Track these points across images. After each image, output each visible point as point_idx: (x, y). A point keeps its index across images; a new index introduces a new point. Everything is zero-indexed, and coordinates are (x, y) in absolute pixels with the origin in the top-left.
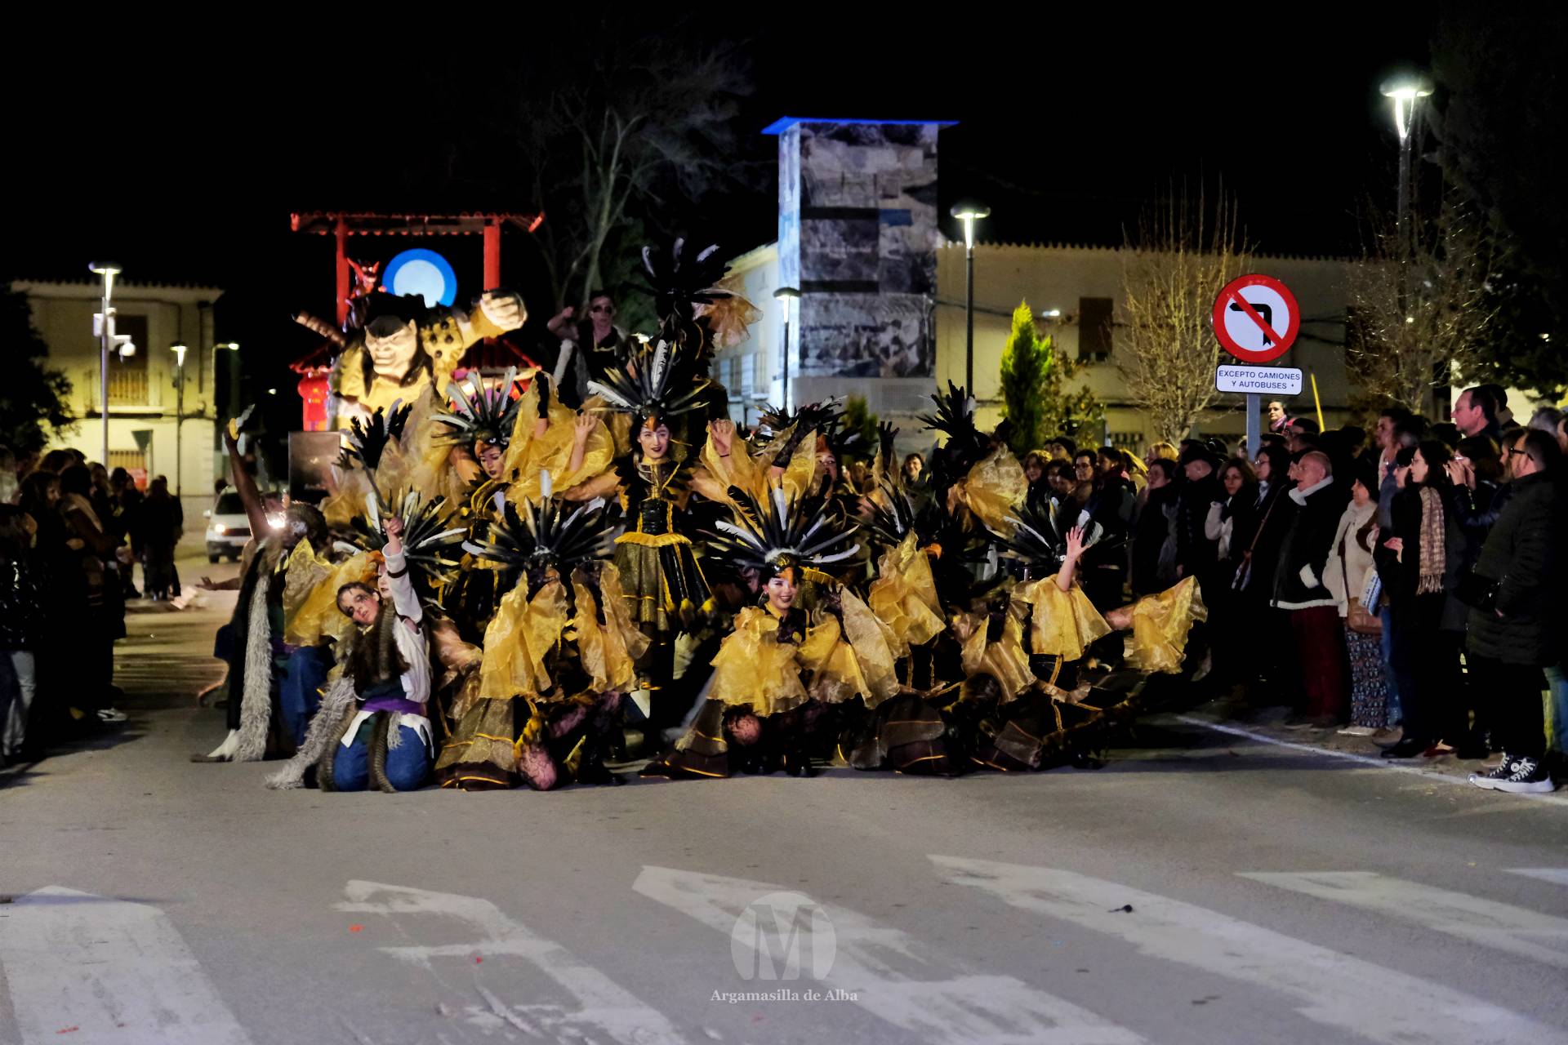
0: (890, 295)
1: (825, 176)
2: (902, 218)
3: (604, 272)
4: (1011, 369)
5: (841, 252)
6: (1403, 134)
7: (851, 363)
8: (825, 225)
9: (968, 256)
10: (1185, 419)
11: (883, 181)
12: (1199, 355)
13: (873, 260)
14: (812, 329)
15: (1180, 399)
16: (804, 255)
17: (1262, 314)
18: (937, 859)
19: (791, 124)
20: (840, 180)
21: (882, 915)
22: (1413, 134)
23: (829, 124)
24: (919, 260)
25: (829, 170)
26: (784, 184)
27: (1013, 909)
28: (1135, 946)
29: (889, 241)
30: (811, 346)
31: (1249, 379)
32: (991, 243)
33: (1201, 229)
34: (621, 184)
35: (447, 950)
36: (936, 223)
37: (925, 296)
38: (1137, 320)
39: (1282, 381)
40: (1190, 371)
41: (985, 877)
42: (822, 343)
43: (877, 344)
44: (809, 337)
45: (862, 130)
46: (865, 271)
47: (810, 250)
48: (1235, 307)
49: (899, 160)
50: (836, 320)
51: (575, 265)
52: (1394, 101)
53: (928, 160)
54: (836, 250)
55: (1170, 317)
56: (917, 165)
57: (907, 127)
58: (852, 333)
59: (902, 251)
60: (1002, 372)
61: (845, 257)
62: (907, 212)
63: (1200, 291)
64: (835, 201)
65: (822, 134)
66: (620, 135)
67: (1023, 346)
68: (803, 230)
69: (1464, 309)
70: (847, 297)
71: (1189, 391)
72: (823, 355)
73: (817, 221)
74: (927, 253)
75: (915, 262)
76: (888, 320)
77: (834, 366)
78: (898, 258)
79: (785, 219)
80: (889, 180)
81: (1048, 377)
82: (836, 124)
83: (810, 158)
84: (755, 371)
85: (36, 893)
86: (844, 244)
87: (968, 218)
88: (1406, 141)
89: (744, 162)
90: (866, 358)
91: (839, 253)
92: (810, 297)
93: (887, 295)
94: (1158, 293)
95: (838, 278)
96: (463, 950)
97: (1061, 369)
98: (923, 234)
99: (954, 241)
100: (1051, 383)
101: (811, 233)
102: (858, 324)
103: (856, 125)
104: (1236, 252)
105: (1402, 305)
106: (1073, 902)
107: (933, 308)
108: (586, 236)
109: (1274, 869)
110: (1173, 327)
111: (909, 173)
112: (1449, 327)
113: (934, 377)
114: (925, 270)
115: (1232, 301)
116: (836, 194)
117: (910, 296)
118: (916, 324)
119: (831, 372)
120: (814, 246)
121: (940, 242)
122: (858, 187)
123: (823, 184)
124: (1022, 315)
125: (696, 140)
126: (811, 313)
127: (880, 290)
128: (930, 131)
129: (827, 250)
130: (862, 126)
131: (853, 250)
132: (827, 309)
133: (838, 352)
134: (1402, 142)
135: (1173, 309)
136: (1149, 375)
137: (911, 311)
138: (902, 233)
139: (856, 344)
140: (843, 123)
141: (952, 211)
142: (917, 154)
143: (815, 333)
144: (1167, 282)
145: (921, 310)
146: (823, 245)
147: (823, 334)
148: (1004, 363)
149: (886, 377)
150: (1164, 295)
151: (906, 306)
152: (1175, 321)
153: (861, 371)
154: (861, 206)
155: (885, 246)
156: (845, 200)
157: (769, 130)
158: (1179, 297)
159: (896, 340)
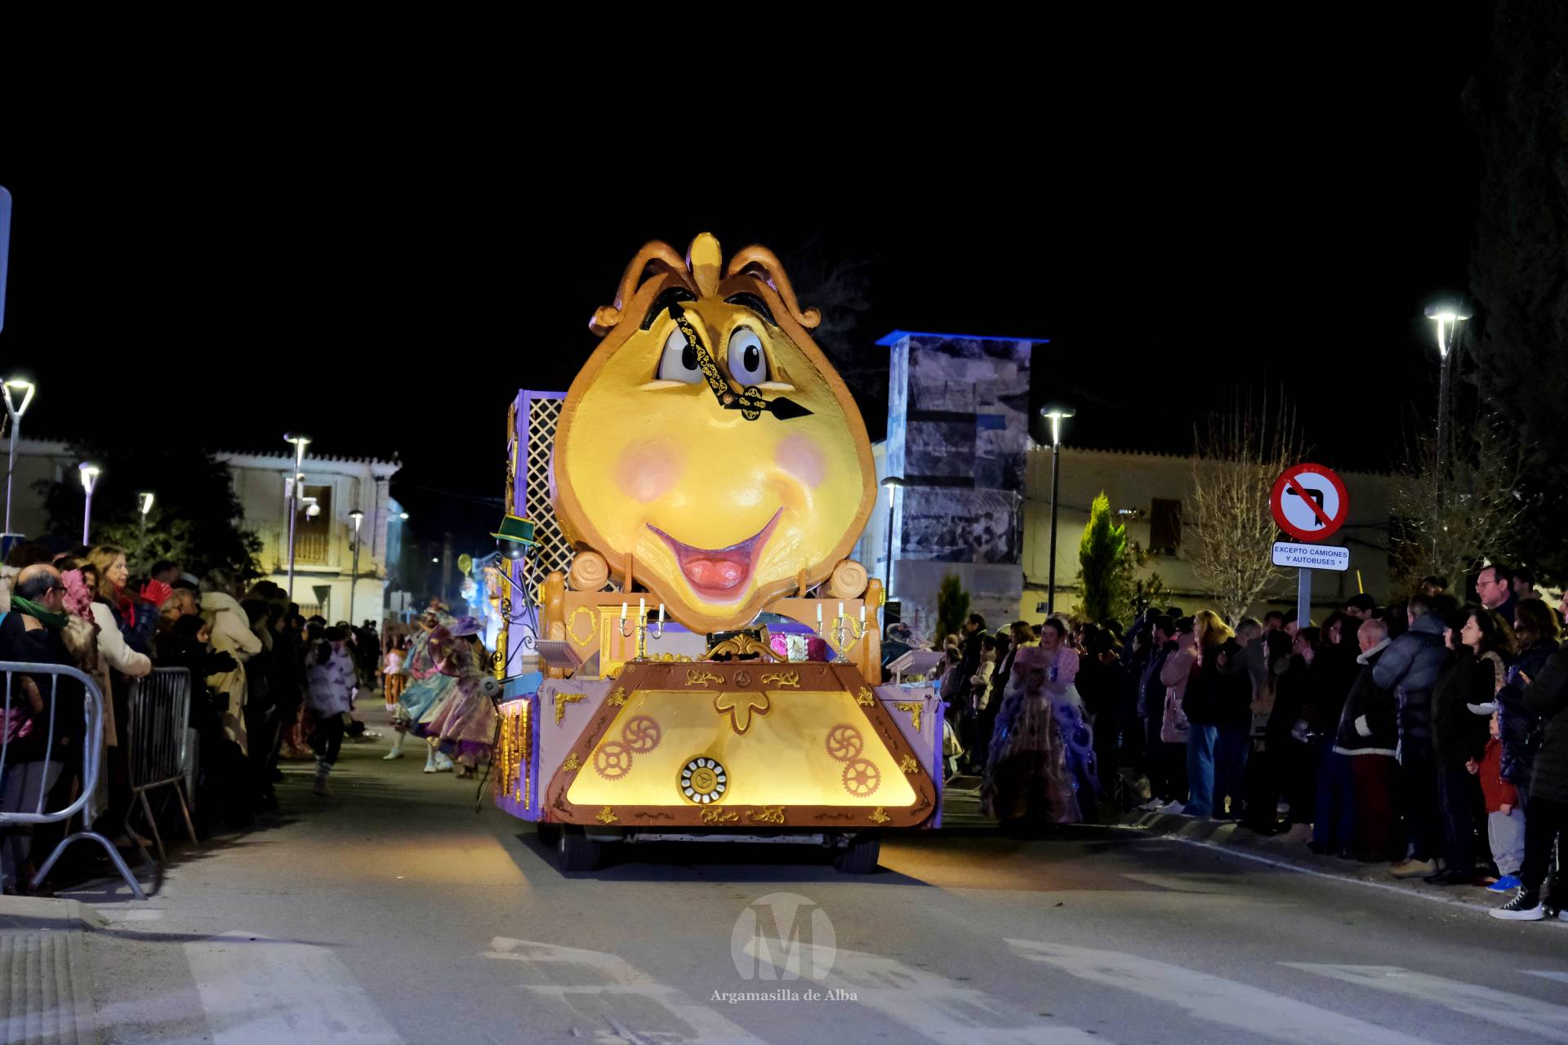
0: (984, 490)
1: (931, 383)
2: (998, 423)
4: (1089, 551)
5: (942, 451)
6: (1444, 351)
7: (948, 549)
8: (929, 427)
9: (1055, 454)
10: (1244, 598)
11: (981, 389)
12: (1258, 542)
13: (970, 458)
14: (914, 518)
15: (1239, 581)
16: (908, 452)
17: (1314, 498)
18: (1012, 942)
19: (902, 337)
20: (943, 388)
21: (964, 979)
22: (1453, 351)
23: (935, 338)
24: (1010, 460)
25: (935, 379)
26: (893, 389)
27: (1080, 982)
28: (1185, 1011)
29: (984, 443)
30: (912, 533)
31: (1302, 555)
32: (1075, 448)
33: (1263, 430)
35: (581, 989)
36: (1026, 428)
37: (1015, 492)
38: (1204, 509)
39: (1331, 558)
40: (1249, 556)
41: (1055, 955)
42: (924, 530)
43: (970, 533)
44: (911, 525)
45: (964, 344)
46: (962, 467)
47: (914, 448)
48: (1290, 491)
49: (996, 372)
50: (935, 511)
52: (1437, 323)
53: (1022, 373)
54: (937, 448)
55: (1233, 507)
56: (1012, 376)
57: (1004, 343)
58: (949, 523)
59: (996, 451)
60: (1081, 553)
61: (945, 455)
62: (1002, 417)
63: (1260, 487)
64: (937, 406)
65: (929, 347)
67: (1100, 531)
68: (909, 431)
69: (1495, 506)
70: (945, 491)
71: (1248, 574)
72: (923, 541)
73: (921, 423)
74: (1018, 454)
75: (1007, 462)
76: (980, 512)
77: (931, 552)
78: (992, 457)
79: (893, 421)
80: (986, 389)
81: (1122, 563)
82: (941, 338)
83: (917, 368)
84: (861, 554)
85: (223, 935)
86: (944, 444)
87: (1056, 418)
88: (1447, 357)
89: (859, 370)
90: (961, 545)
91: (940, 452)
92: (913, 490)
93: (981, 491)
94: (1223, 486)
95: (938, 474)
96: (596, 990)
97: (1133, 557)
98: (1015, 436)
99: (1042, 445)
100: (1124, 569)
101: (915, 432)
102: (954, 514)
103: (958, 340)
104: (1297, 451)
105: (1440, 500)
106: (1131, 976)
107: (1022, 503)
109: (1313, 961)
110: (1235, 517)
111: (1004, 383)
112: (1481, 522)
113: (1021, 564)
114: (1015, 468)
115: (1288, 486)
116: (939, 399)
117: (1001, 491)
118: (1006, 516)
119: (930, 556)
120: (918, 445)
121: (1030, 445)
122: (958, 395)
123: (928, 389)
124: (1101, 504)
126: (914, 504)
127: (976, 485)
128: (1024, 347)
129: (930, 449)
130: (965, 340)
131: (953, 449)
132: (927, 501)
133: (936, 539)
134: (1444, 358)
135: (1235, 500)
136: (1212, 559)
137: (1004, 505)
138: (997, 436)
139: (952, 533)
140: (948, 338)
141: (1042, 411)
142: (1012, 368)
143: (916, 521)
144: (1231, 476)
145: (1011, 505)
146: (926, 444)
147: (924, 522)
148: (1083, 546)
149: (977, 562)
151: (997, 500)
152: (1237, 511)
153: (956, 557)
154: (961, 411)
155: (981, 447)
156: (948, 405)
157: (882, 342)
158: (1240, 492)
159: (988, 530)
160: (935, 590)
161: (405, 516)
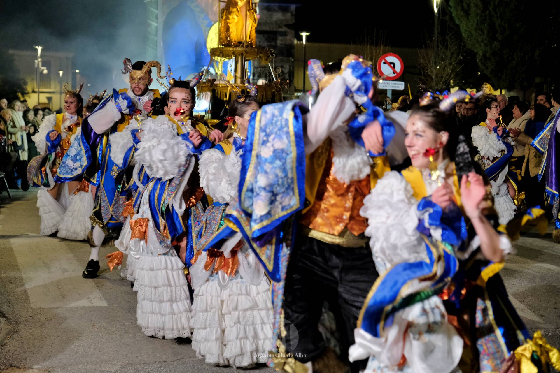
0: (281, 58)
2: (284, 34)
6: (436, 10)
8: (260, 36)
9: (304, 46)
11: (278, 22)
13: (275, 47)
17: (392, 65)
20: (265, 22)
30: (256, 73)
31: (389, 85)
32: (311, 42)
36: (293, 35)
37: (291, 58)
39: (398, 86)
42: (259, 73)
44: (255, 70)
45: (273, 7)
48: (384, 63)
49: (283, 16)
50: (263, 65)
53: (292, 16)
56: (289, 17)
57: (286, 6)
58: (268, 70)
59: (284, 44)
61: (266, 45)
62: (286, 32)
63: (374, 58)
64: (264, 29)
69: (453, 65)
74: (291, 45)
75: (288, 48)
76: (279, 65)
78: (283, 46)
80: (280, 22)
86: (266, 42)
87: (304, 34)
88: (437, 13)
91: (264, 44)
93: (279, 58)
98: (290, 39)
99: (300, 41)
103: (270, 5)
105: (435, 63)
107: (293, 62)
111: (286, 20)
114: (291, 50)
115: (383, 61)
116: (263, 26)
117: (286, 58)
118: (288, 67)
121: (296, 42)
122: (270, 24)
126: (256, 63)
128: (293, 7)
129: (261, 43)
130: (272, 5)
131: (269, 44)
133: (263, 76)
137: (287, 63)
138: (284, 39)
141: (299, 32)
142: (289, 15)
145: (290, 63)
151: (285, 61)
154: (272, 30)
155: (279, 42)
156: (267, 28)
159: (282, 72)
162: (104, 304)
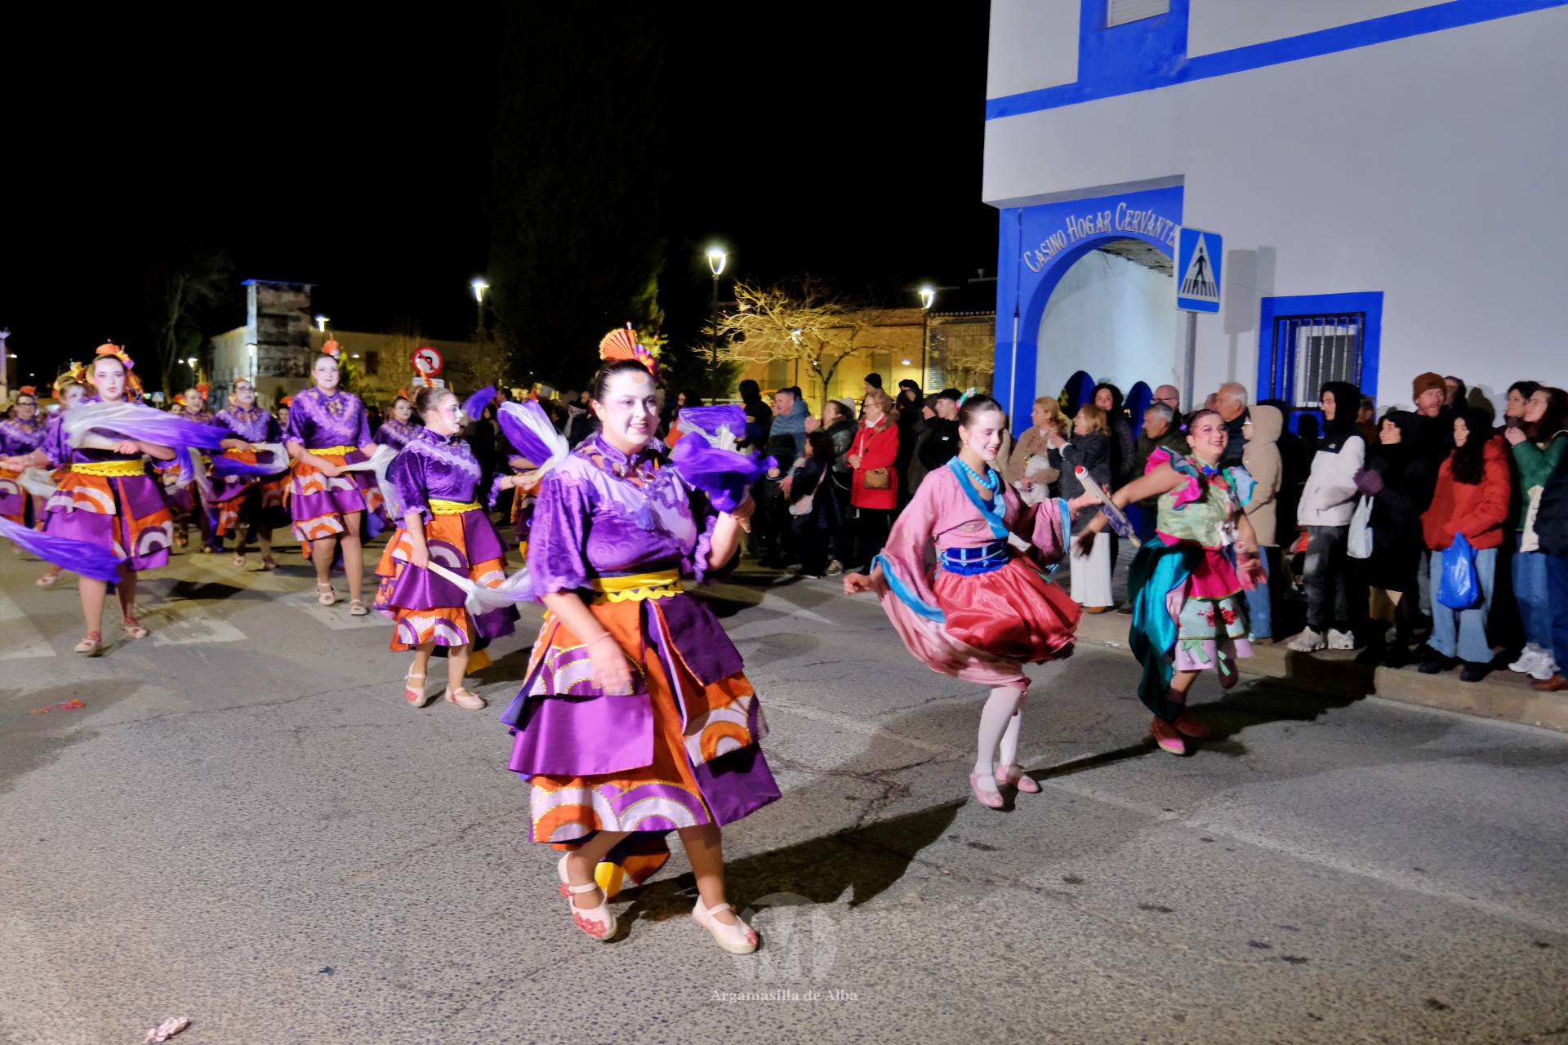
0: (293, 347)
1: (266, 302)
2: (297, 319)
3: (177, 333)
5: (273, 330)
6: (479, 299)
7: (278, 372)
8: (266, 320)
9: (321, 334)
11: (289, 305)
12: (408, 374)
13: (286, 334)
14: (262, 359)
16: (258, 331)
17: (429, 359)
19: (252, 282)
20: (272, 304)
22: (484, 299)
23: (267, 283)
24: (303, 335)
25: (268, 300)
26: (250, 304)
29: (292, 328)
30: (261, 365)
34: (182, 301)
36: (309, 321)
37: (306, 349)
38: (386, 360)
40: (405, 379)
42: (266, 364)
43: (287, 365)
44: (261, 362)
45: (280, 286)
46: (282, 338)
47: (260, 329)
48: (419, 357)
49: (295, 298)
50: (272, 356)
51: (164, 330)
52: (473, 289)
53: (307, 298)
54: (271, 330)
55: (397, 360)
56: (302, 300)
57: (298, 286)
58: (278, 361)
59: (297, 331)
61: (274, 332)
62: (298, 317)
63: (408, 351)
64: (270, 312)
65: (265, 286)
66: (182, 282)
68: (258, 322)
69: (501, 361)
70: (276, 348)
72: (267, 369)
73: (263, 319)
74: (306, 332)
75: (301, 335)
76: (292, 356)
77: (271, 373)
78: (295, 334)
79: (250, 317)
80: (291, 305)
81: (353, 379)
82: (270, 283)
83: (260, 295)
86: (274, 327)
87: (322, 321)
88: (481, 303)
90: (284, 370)
92: (261, 347)
93: (291, 347)
94: (393, 351)
95: (272, 340)
97: (358, 377)
98: (304, 325)
99: (317, 329)
100: (354, 382)
102: (280, 357)
103: (278, 284)
104: (422, 336)
105: (480, 359)
107: (309, 353)
108: (168, 319)
110: (398, 364)
111: (298, 302)
112: (496, 368)
114: (305, 338)
115: (418, 355)
116: (270, 309)
117: (300, 348)
118: (303, 358)
119: (270, 375)
120: (262, 328)
121: (311, 329)
122: (279, 307)
123: (265, 305)
125: (213, 285)
126: (261, 352)
127: (289, 345)
128: (307, 288)
129: (268, 329)
130: (281, 284)
131: (278, 330)
132: (267, 351)
133: (272, 368)
134: (479, 303)
135: (398, 357)
136: (389, 380)
137: (301, 353)
138: (297, 325)
139: (279, 365)
140: (273, 283)
141: (316, 318)
142: (302, 298)
145: (305, 354)
146: (266, 328)
147: (266, 361)
149: (291, 378)
150: (395, 352)
151: (298, 352)
152: (399, 361)
153: (282, 375)
154: (281, 314)
155: (290, 329)
156: (275, 311)
157: (244, 283)
158: (400, 353)
159: (296, 364)
160: (273, 390)
161: (14, 356)
162: (52, 653)
